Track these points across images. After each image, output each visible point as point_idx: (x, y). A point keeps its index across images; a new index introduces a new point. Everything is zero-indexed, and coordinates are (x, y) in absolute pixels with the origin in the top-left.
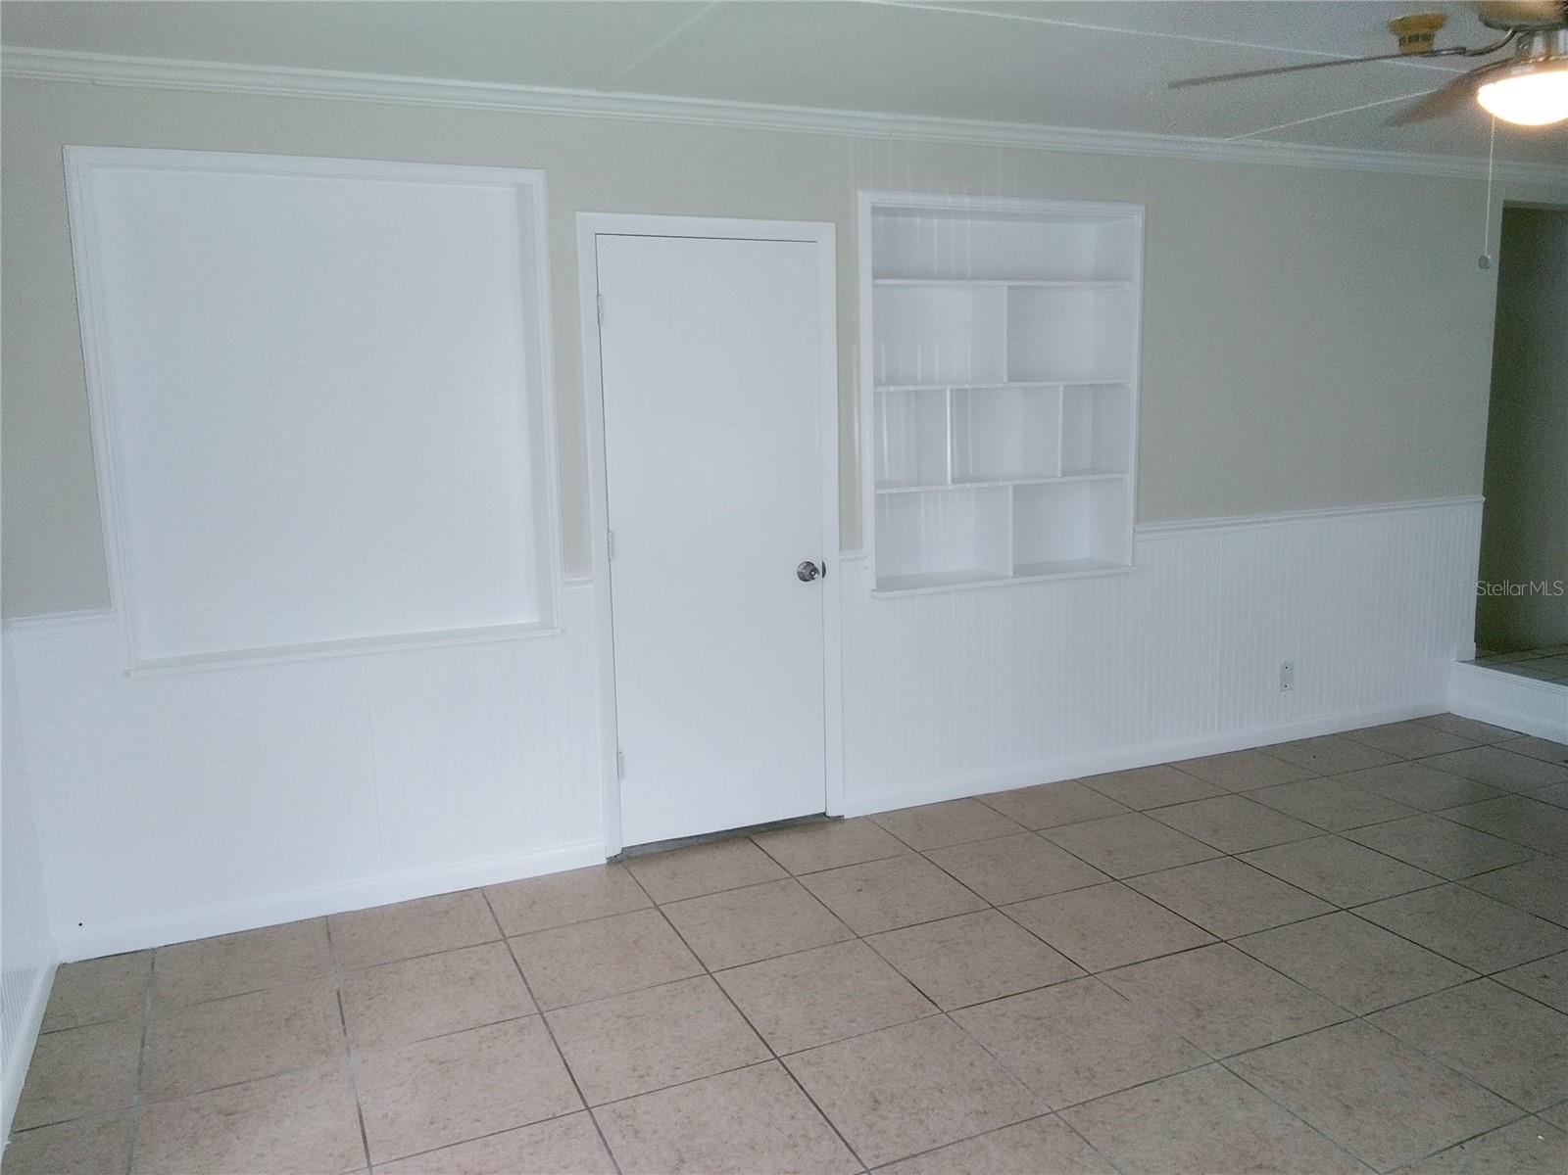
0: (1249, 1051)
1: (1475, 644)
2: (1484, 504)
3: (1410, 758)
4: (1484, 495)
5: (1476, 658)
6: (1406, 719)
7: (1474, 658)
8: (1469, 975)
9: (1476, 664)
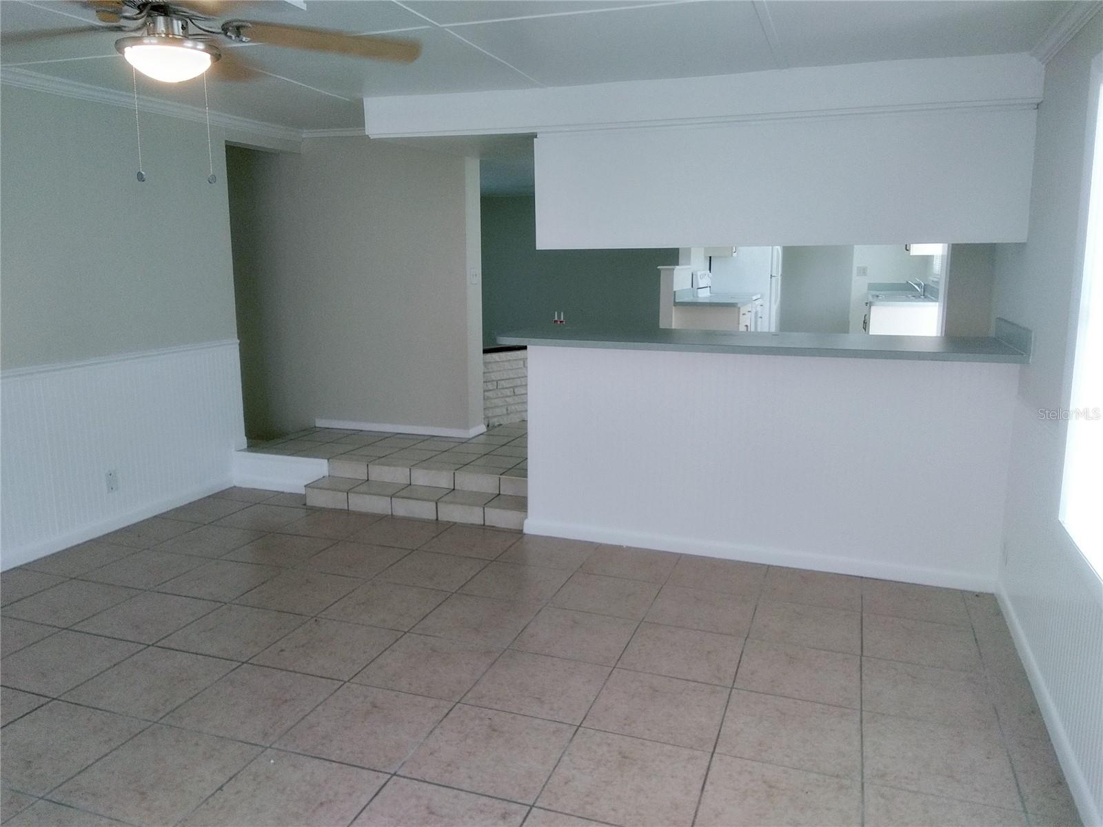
0: (69, 779)
1: (245, 438)
2: (240, 345)
3: (206, 523)
4: (239, 338)
5: (248, 447)
6: (206, 495)
7: (246, 447)
8: (235, 665)
9: (249, 451)
